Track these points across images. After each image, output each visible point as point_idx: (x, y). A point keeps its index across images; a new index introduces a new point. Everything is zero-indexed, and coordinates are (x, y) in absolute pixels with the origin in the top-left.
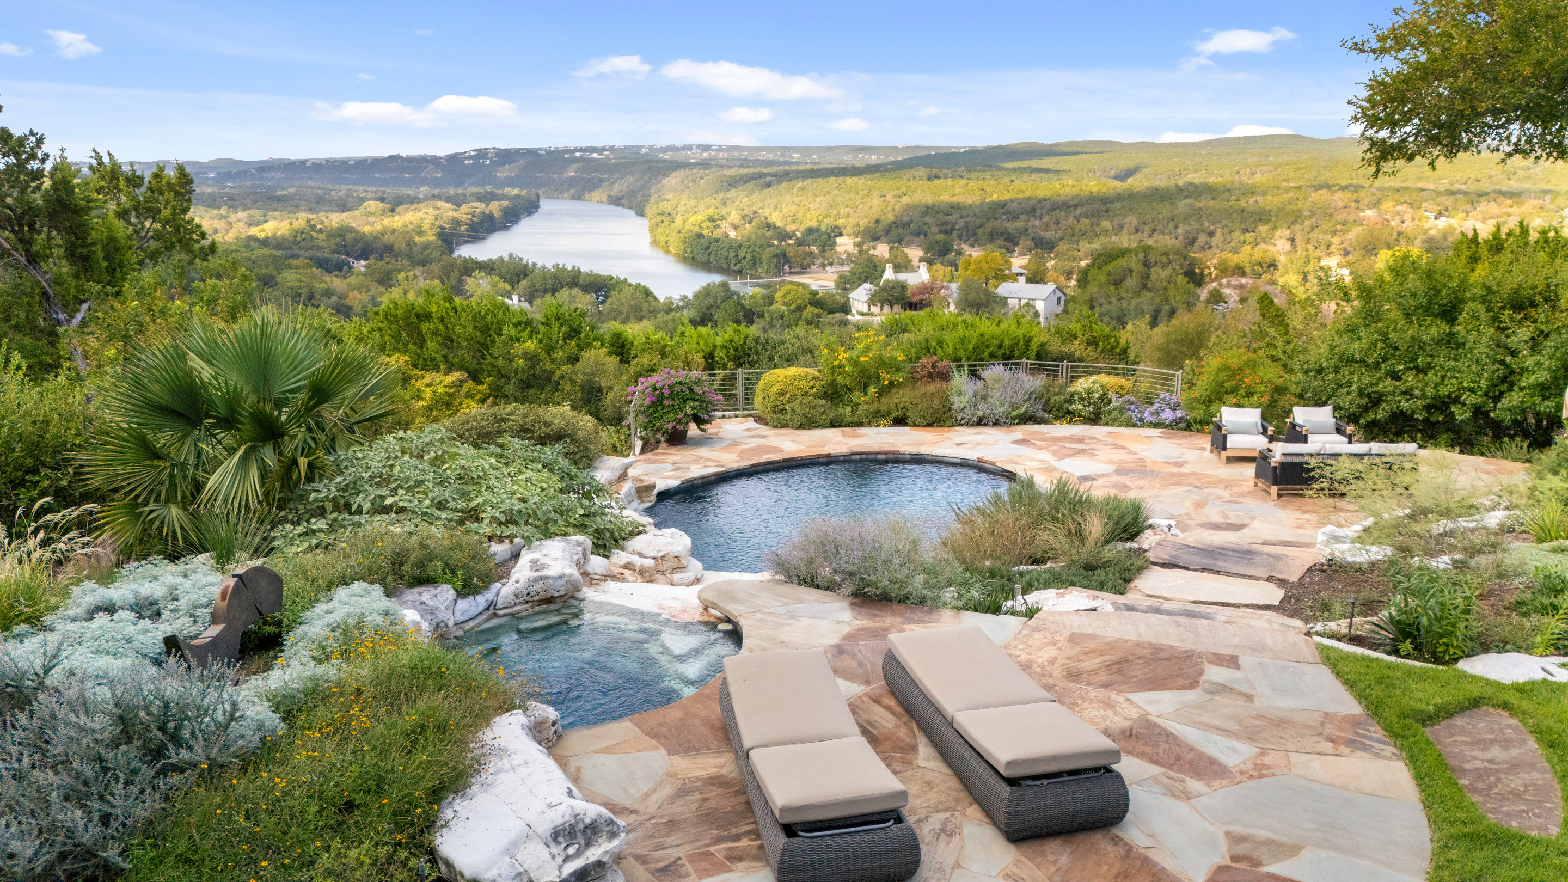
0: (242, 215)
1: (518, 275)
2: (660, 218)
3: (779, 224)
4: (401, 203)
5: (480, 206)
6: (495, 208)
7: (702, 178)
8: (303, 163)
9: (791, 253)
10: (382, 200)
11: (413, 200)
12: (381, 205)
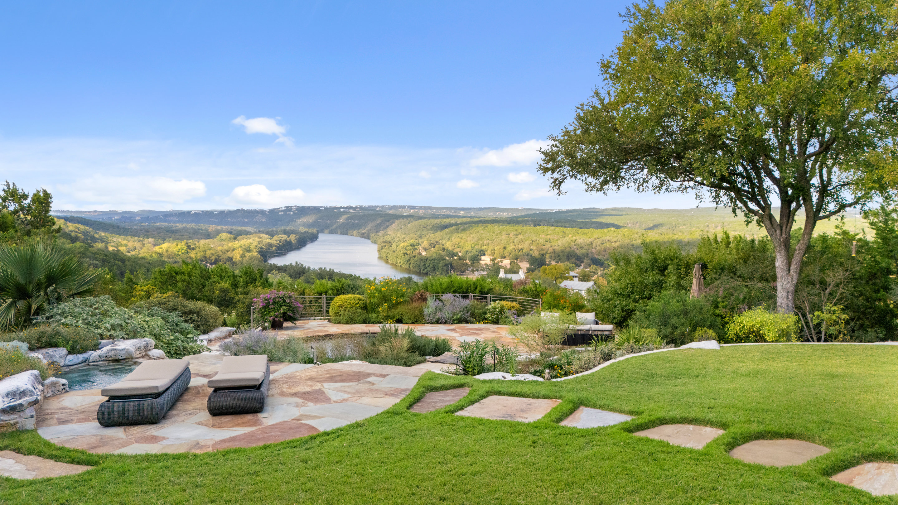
0: (151, 240)
1: (300, 274)
2: (384, 244)
3: (450, 248)
4: (241, 235)
5: (284, 237)
6: (293, 238)
7: (409, 223)
8: (189, 212)
9: (454, 264)
10: (230, 233)
11: (247, 233)
12: (229, 235)
